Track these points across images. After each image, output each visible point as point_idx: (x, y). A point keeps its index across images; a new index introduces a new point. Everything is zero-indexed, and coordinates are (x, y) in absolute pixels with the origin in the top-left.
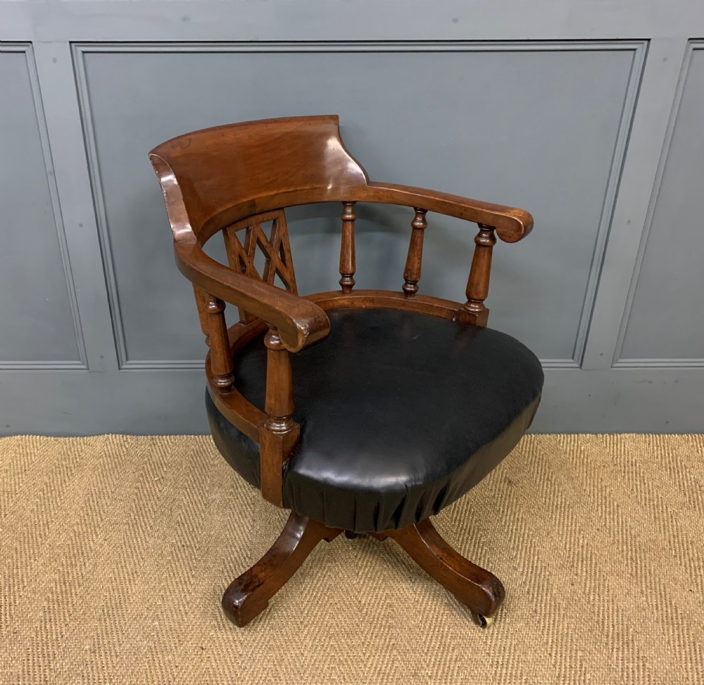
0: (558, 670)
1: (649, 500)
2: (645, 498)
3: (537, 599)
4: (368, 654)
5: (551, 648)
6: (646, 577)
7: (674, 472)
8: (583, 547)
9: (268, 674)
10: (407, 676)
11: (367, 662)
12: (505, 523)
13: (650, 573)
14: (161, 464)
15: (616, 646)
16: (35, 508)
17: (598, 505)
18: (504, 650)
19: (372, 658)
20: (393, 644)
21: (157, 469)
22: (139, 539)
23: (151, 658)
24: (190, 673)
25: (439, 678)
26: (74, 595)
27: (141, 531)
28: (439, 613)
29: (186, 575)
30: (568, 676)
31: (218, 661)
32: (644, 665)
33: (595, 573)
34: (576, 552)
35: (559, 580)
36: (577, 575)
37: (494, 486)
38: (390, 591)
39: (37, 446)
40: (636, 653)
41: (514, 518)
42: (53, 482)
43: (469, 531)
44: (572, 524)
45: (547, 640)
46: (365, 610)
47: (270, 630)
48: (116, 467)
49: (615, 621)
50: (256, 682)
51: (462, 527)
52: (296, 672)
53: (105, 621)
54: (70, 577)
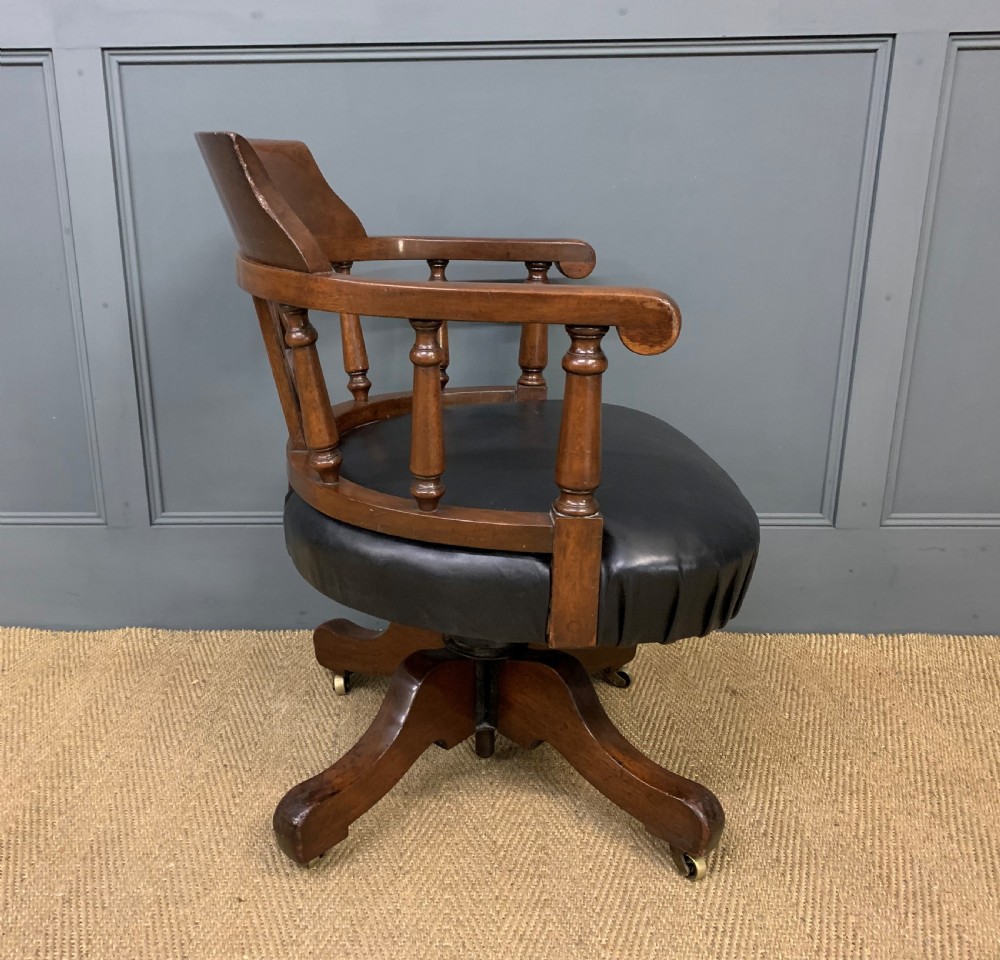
0: (816, 941)
1: (955, 717)
2: (948, 715)
3: (780, 844)
4: (504, 913)
5: (805, 912)
6: (955, 817)
7: (992, 683)
8: (851, 775)
9: (341, 936)
10: (567, 944)
11: (503, 924)
12: (727, 744)
13: (962, 811)
14: (204, 665)
15: (911, 909)
16: (10, 716)
17: (873, 723)
18: (727, 912)
19: (511, 918)
20: (545, 900)
21: (197, 671)
22: (159, 757)
23: (157, 912)
24: (217, 933)
25: (619, 948)
26: (49, 827)
27: (164, 747)
28: (620, 859)
29: (224, 802)
30: (833, 950)
31: (263, 918)
32: (960, 938)
33: (873, 811)
34: (841, 783)
35: (815, 817)
36: (843, 812)
37: (709, 698)
38: (543, 828)
39: (25, 642)
40: (945, 920)
41: (741, 736)
42: (42, 685)
43: (671, 752)
44: (832, 746)
45: (798, 899)
46: (502, 853)
47: (349, 877)
48: (137, 667)
49: (909, 875)
50: (321, 947)
51: (660, 748)
52: (386, 935)
53: (93, 860)
54: (48, 802)
